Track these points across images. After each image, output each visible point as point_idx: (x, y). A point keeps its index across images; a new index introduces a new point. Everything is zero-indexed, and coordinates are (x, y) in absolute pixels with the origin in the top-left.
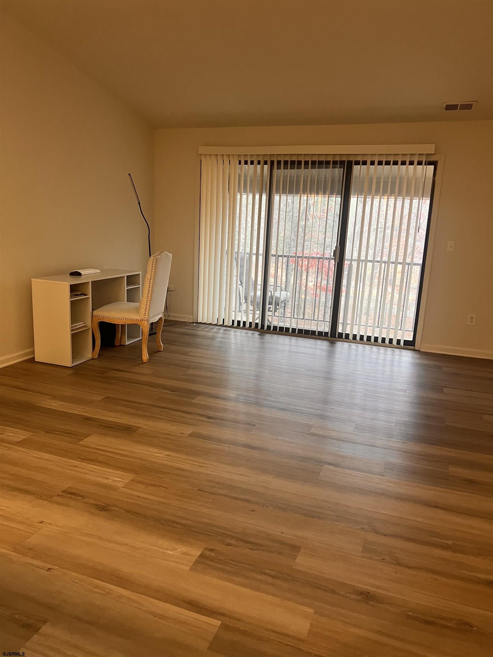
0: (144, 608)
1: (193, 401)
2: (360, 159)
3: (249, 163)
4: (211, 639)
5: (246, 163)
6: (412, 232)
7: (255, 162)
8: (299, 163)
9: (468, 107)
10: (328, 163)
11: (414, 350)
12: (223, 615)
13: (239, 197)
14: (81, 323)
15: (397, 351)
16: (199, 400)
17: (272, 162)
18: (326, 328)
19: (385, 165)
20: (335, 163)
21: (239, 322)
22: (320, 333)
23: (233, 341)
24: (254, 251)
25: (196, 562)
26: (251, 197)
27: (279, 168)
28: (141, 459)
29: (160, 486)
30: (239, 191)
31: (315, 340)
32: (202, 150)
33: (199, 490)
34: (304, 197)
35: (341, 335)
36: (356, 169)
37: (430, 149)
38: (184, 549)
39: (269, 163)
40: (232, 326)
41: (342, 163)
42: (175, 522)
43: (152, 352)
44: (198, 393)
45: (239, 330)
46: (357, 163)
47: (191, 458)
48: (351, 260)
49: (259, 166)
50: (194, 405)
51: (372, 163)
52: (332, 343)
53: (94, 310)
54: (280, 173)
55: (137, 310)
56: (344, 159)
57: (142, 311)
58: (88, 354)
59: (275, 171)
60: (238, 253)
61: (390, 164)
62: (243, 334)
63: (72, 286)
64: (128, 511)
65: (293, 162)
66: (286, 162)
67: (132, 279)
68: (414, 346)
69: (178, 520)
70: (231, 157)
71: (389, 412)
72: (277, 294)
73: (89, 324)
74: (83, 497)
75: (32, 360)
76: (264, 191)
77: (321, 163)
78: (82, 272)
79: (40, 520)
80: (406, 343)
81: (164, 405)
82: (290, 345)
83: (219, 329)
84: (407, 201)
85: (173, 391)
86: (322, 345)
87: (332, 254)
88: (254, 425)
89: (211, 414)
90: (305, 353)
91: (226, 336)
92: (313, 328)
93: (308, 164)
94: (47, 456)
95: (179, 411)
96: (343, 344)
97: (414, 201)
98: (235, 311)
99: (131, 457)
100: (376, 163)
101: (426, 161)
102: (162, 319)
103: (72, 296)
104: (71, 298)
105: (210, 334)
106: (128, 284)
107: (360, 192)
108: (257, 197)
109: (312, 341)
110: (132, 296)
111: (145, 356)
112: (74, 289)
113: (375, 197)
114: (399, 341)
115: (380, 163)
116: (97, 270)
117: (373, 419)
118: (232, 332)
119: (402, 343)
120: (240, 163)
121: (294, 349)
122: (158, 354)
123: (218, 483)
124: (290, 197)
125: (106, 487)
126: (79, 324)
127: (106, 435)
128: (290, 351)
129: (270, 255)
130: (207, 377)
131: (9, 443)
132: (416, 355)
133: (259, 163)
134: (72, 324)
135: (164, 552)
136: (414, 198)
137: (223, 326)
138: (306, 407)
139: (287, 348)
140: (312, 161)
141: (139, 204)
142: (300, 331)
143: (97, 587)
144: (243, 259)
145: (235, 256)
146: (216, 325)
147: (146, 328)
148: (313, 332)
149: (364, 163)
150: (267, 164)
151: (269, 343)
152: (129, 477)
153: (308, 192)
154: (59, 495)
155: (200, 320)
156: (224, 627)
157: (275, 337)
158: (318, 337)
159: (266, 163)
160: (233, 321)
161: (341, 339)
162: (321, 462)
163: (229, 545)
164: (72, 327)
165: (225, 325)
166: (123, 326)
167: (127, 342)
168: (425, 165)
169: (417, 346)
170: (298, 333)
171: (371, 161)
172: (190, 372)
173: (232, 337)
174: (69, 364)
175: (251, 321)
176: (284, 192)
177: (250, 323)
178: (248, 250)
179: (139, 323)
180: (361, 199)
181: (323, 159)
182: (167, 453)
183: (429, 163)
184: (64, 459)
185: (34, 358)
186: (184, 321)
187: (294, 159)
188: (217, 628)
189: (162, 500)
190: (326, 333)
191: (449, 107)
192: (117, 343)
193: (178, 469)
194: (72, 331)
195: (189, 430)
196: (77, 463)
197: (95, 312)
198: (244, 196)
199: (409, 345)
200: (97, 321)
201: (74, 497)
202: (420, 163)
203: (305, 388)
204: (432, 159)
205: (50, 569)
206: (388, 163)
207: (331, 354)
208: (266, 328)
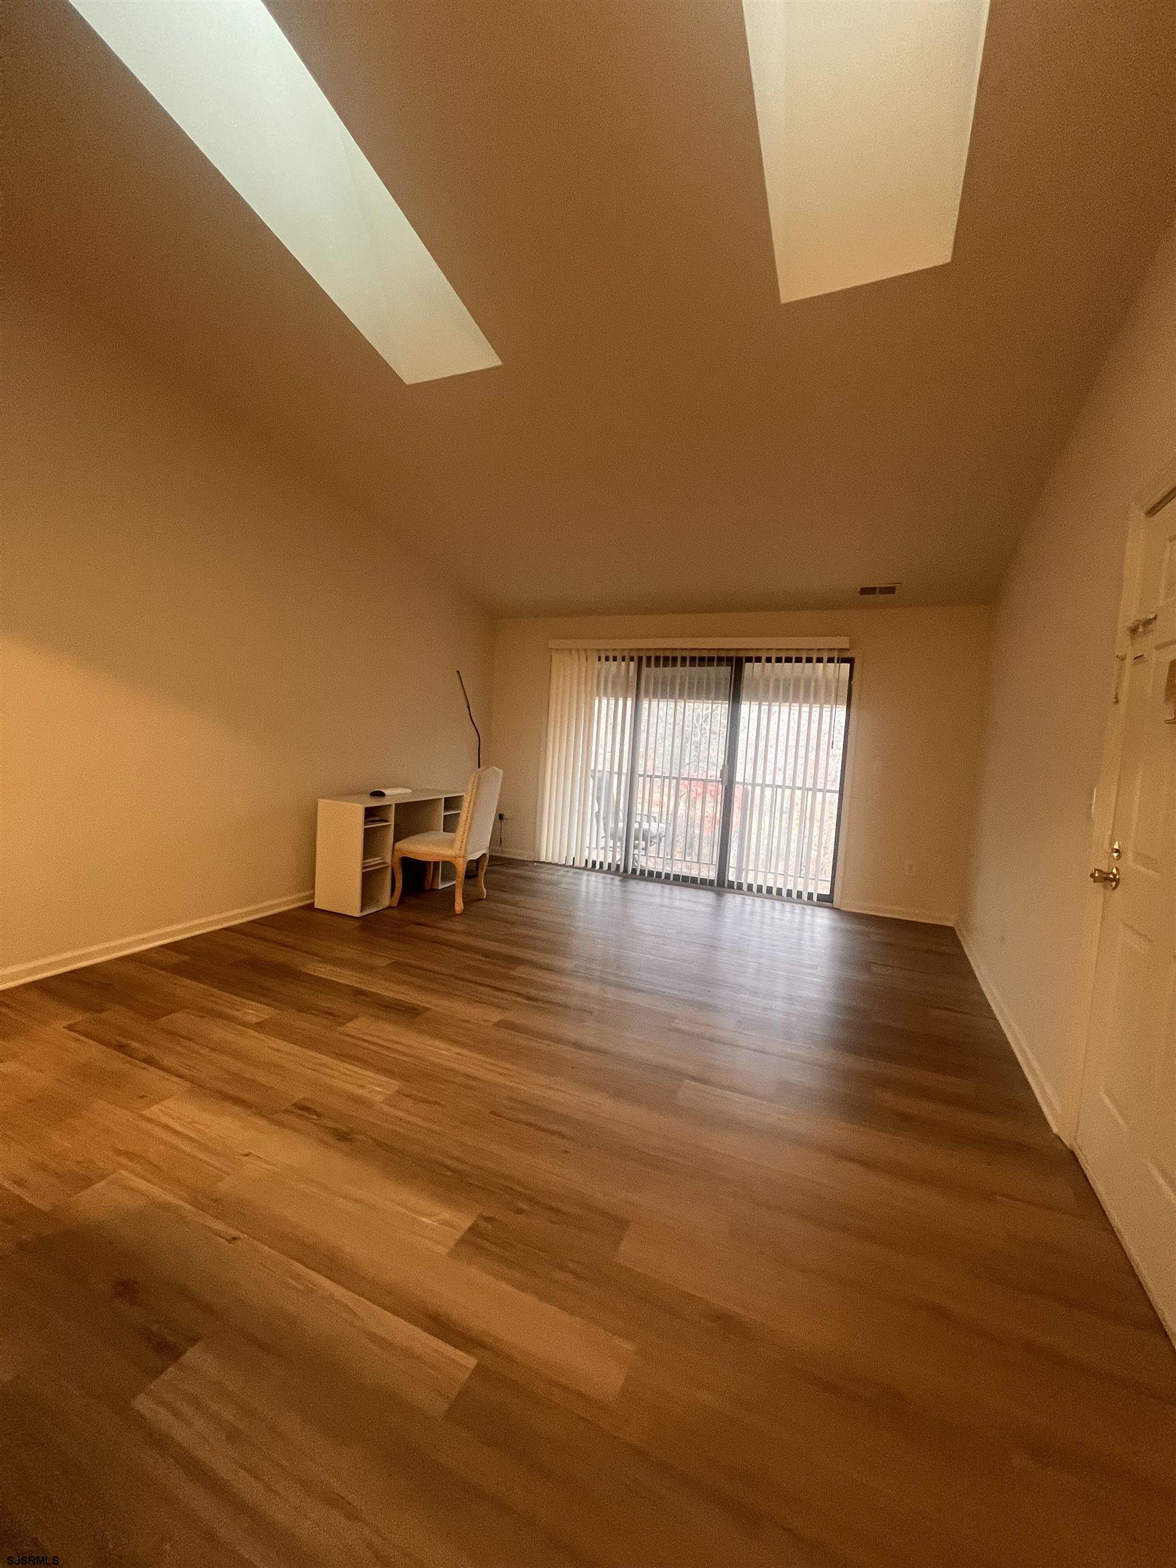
0: (359, 1323)
1: (512, 973)
2: (753, 654)
3: (611, 658)
4: (453, 1394)
5: (607, 659)
6: (823, 746)
7: (619, 658)
8: (675, 659)
9: (891, 590)
10: (711, 660)
11: (833, 908)
12: (483, 1346)
13: (597, 701)
14: (378, 859)
15: (809, 909)
16: (521, 971)
17: (640, 659)
18: (712, 875)
19: (785, 662)
20: (720, 659)
21: (594, 863)
22: (703, 881)
23: (584, 889)
24: (616, 769)
25: (462, 1241)
26: (612, 702)
27: (648, 665)
28: (417, 1058)
29: (436, 1103)
30: (598, 694)
31: (695, 890)
32: (552, 644)
33: (492, 1113)
34: (681, 704)
35: (731, 885)
36: (748, 666)
37: (843, 642)
38: (446, 1214)
39: (636, 659)
40: (585, 868)
41: (729, 659)
42: (442, 1165)
43: (467, 901)
44: (519, 961)
45: (594, 874)
46: (749, 660)
47: (491, 1060)
48: (744, 783)
49: (623, 663)
50: (512, 979)
51: (769, 660)
52: (720, 895)
53: (396, 842)
54: (649, 672)
55: (451, 843)
56: (732, 654)
57: (458, 844)
58: (385, 900)
59: (644, 669)
60: (594, 771)
61: (791, 662)
62: (601, 881)
63: (367, 809)
64: (379, 1144)
65: (666, 659)
66: (658, 659)
67: (452, 803)
68: (832, 902)
69: (449, 1162)
70: (588, 652)
71: (791, 999)
72: (645, 826)
73: (388, 859)
74: (319, 1115)
75: (311, 907)
76: (630, 694)
77: (702, 659)
78: (386, 792)
79: (246, 1151)
80: (821, 898)
81: (469, 976)
82: (662, 897)
83: (567, 871)
84: (816, 710)
85: (486, 957)
86: (706, 898)
87: (719, 774)
88: (591, 1013)
89: (533, 992)
90: (681, 909)
91: (576, 881)
92: (694, 873)
93: (686, 661)
94: (288, 1047)
95: (488, 986)
96: (735, 897)
97: (825, 709)
98: (589, 848)
99: (407, 1055)
100: (773, 660)
101: (838, 658)
102: (486, 857)
103: (366, 823)
104: (365, 825)
105: (554, 878)
106: (446, 809)
107: (754, 697)
108: (621, 702)
109: (692, 892)
110: (450, 825)
111: (459, 906)
112: (370, 813)
113: (773, 704)
114: (810, 896)
115: (779, 660)
116: (407, 790)
117: (765, 1009)
118: (584, 876)
119: (815, 898)
120: (599, 660)
121: (667, 902)
122: (479, 903)
123: (523, 1103)
124: (663, 704)
125: (357, 1100)
126: (377, 860)
127: (377, 1018)
128: (661, 906)
129: (636, 776)
130: (538, 938)
131: (244, 1024)
132: (834, 915)
133: (623, 660)
134: (364, 860)
135: (414, 1219)
136: (825, 706)
137: (572, 867)
138: (670, 988)
139: (658, 900)
140: (691, 657)
141: (468, 707)
142: (676, 877)
143: (297, 1277)
144: (600, 780)
145: (590, 773)
146: (564, 866)
147: (461, 868)
148: (694, 880)
149: (758, 660)
150: (633, 661)
151: (631, 892)
152: (395, 1085)
153: (686, 697)
154: (286, 1111)
155: (543, 859)
156: (480, 1370)
157: (643, 884)
158: (701, 886)
159: (632, 659)
160: (586, 861)
161: (732, 890)
162: (682, 1075)
163: (520, 1211)
164: (364, 864)
165: (575, 865)
166: (436, 864)
167: (442, 884)
168: (838, 662)
169: (836, 903)
170: (674, 879)
171: (767, 658)
172: (517, 930)
173: (584, 883)
174: (357, 914)
175: (610, 860)
176: (655, 696)
177: (610, 864)
178: (607, 769)
179: (452, 860)
180: (755, 706)
181: (705, 654)
182: (458, 1050)
183: (844, 660)
184: (311, 1053)
185: (313, 904)
186: (522, 858)
187: (669, 654)
188: (468, 1374)
189: (434, 1127)
190: (712, 882)
191: (865, 591)
192: (427, 887)
193: (468, 1076)
194: (364, 868)
195: (497, 1016)
196: (326, 1059)
197: (399, 845)
198: (604, 701)
199: (825, 901)
200: (398, 855)
201: (307, 1114)
202: (831, 660)
203: (673, 959)
204: (848, 655)
205: (234, 1239)
206: (789, 660)
207: (718, 911)
208: (630, 871)
